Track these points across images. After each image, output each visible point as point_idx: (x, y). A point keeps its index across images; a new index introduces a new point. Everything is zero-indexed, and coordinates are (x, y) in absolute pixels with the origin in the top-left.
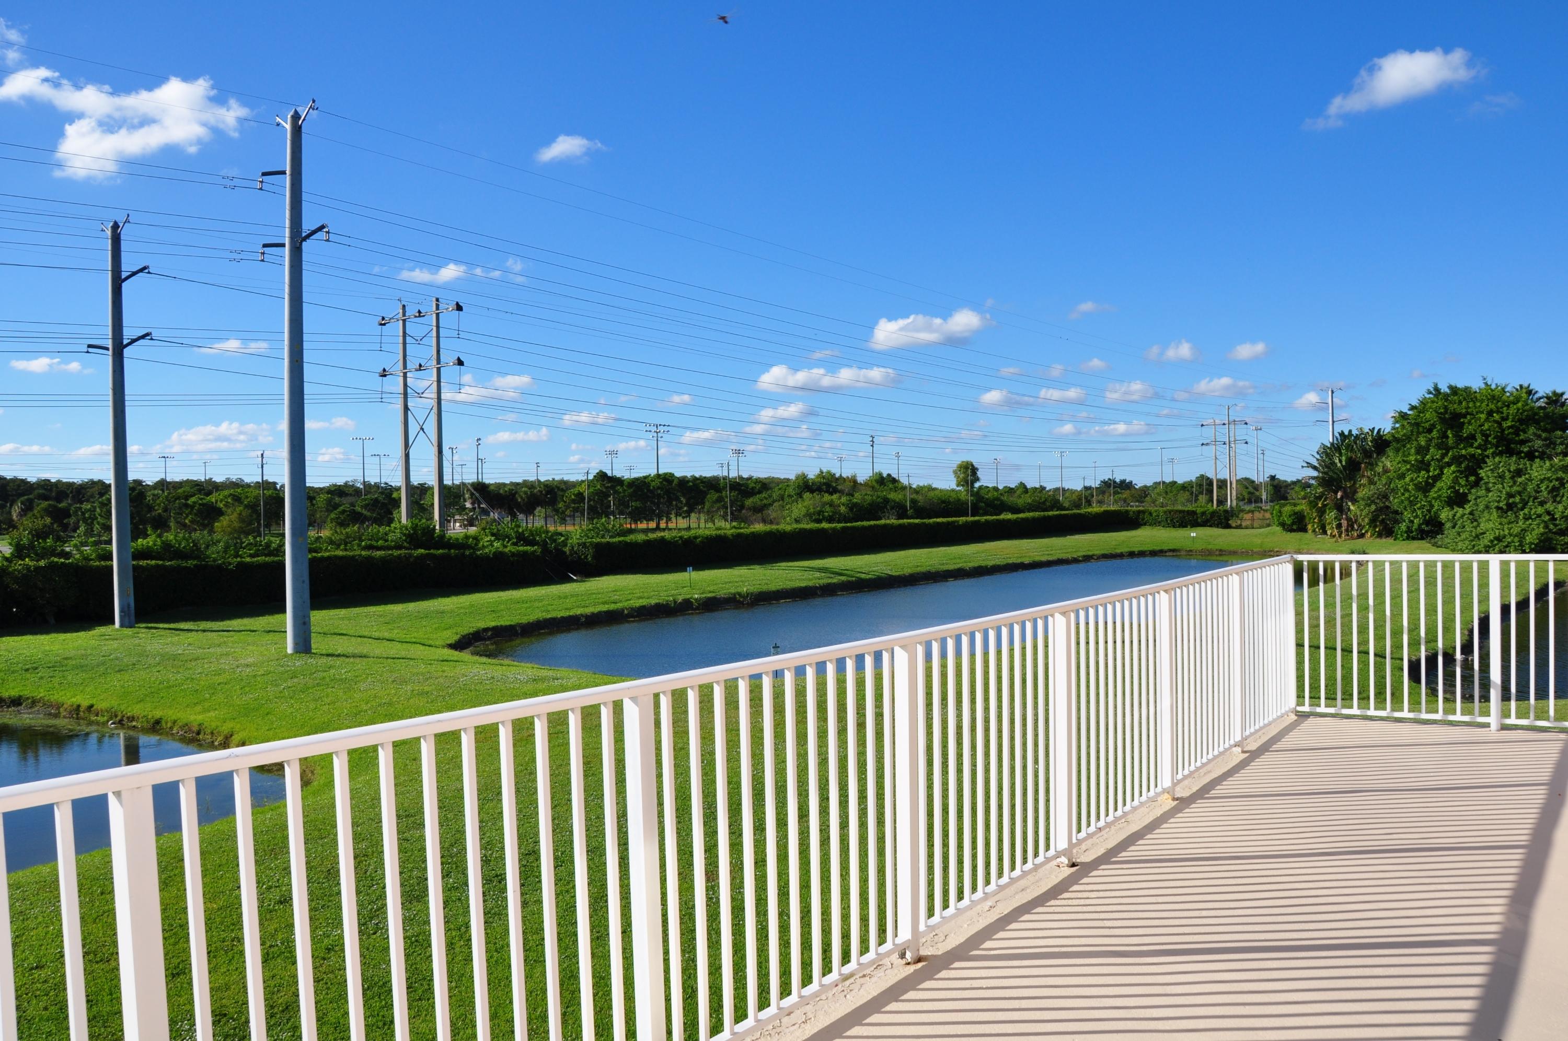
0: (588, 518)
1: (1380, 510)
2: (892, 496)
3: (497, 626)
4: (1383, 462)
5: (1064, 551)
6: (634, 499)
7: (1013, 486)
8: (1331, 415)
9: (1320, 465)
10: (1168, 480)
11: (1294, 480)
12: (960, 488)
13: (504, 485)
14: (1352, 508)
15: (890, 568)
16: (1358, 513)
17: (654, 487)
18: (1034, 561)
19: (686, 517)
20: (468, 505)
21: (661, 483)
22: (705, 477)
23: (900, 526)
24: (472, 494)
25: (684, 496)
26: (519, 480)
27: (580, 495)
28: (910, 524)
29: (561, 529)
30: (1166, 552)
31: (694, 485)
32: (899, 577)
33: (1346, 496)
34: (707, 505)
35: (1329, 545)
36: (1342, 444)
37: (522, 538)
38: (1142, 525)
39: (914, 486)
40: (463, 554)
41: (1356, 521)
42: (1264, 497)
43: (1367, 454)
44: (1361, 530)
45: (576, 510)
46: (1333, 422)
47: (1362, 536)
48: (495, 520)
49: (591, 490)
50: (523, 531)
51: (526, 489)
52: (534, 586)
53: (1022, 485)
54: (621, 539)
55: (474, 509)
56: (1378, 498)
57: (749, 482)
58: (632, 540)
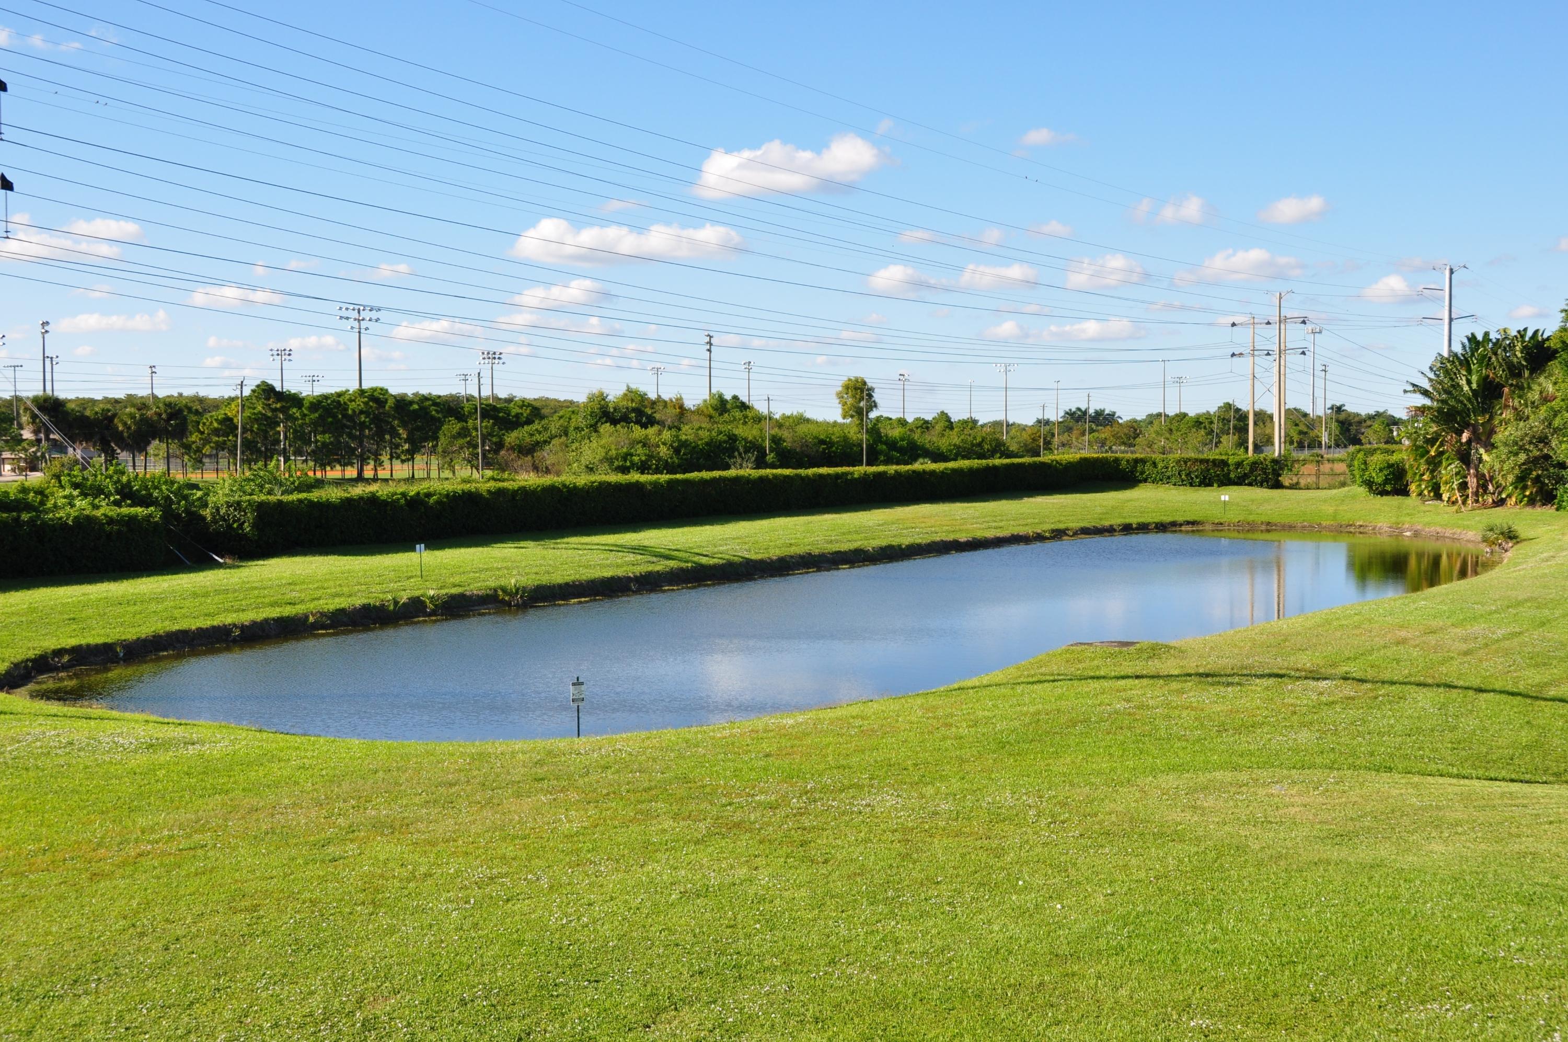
0: (242, 461)
1: (1534, 462)
2: (741, 431)
3: (80, 646)
4: (1540, 385)
5: (1021, 522)
6: (320, 429)
7: (929, 417)
8: (1447, 308)
9: (1434, 389)
10: (1171, 412)
11: (1372, 412)
12: (848, 420)
13: (93, 402)
14: (1485, 457)
15: (746, 547)
16: (1497, 466)
17: (354, 411)
18: (974, 538)
19: (408, 460)
20: (27, 434)
21: (366, 404)
22: (439, 397)
23: (761, 479)
24: (34, 417)
25: (404, 425)
26: (120, 395)
27: (228, 425)
28: (775, 477)
29: (195, 477)
30: (1181, 525)
31: (422, 408)
32: (761, 562)
33: (1476, 438)
34: (443, 441)
35: (1446, 516)
36: (1473, 355)
37: (127, 494)
38: (1140, 482)
39: (777, 416)
40: (17, 520)
41: (1492, 478)
42: (1325, 439)
43: (1514, 371)
44: (1500, 493)
45: (220, 446)
46: (1451, 320)
47: (1500, 503)
48: (76, 462)
49: (247, 413)
50: (129, 481)
51: (133, 410)
52: (149, 576)
53: (944, 416)
54: (303, 496)
55: (39, 441)
56: (1530, 443)
57: (512, 405)
58: (321, 497)
